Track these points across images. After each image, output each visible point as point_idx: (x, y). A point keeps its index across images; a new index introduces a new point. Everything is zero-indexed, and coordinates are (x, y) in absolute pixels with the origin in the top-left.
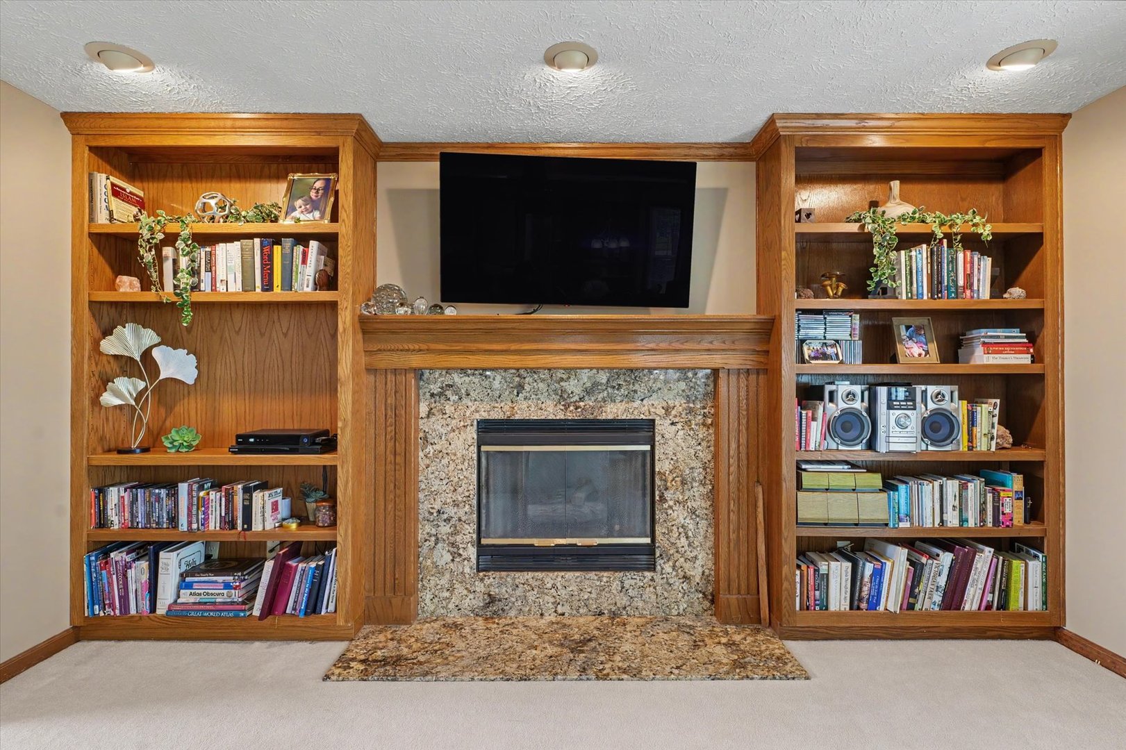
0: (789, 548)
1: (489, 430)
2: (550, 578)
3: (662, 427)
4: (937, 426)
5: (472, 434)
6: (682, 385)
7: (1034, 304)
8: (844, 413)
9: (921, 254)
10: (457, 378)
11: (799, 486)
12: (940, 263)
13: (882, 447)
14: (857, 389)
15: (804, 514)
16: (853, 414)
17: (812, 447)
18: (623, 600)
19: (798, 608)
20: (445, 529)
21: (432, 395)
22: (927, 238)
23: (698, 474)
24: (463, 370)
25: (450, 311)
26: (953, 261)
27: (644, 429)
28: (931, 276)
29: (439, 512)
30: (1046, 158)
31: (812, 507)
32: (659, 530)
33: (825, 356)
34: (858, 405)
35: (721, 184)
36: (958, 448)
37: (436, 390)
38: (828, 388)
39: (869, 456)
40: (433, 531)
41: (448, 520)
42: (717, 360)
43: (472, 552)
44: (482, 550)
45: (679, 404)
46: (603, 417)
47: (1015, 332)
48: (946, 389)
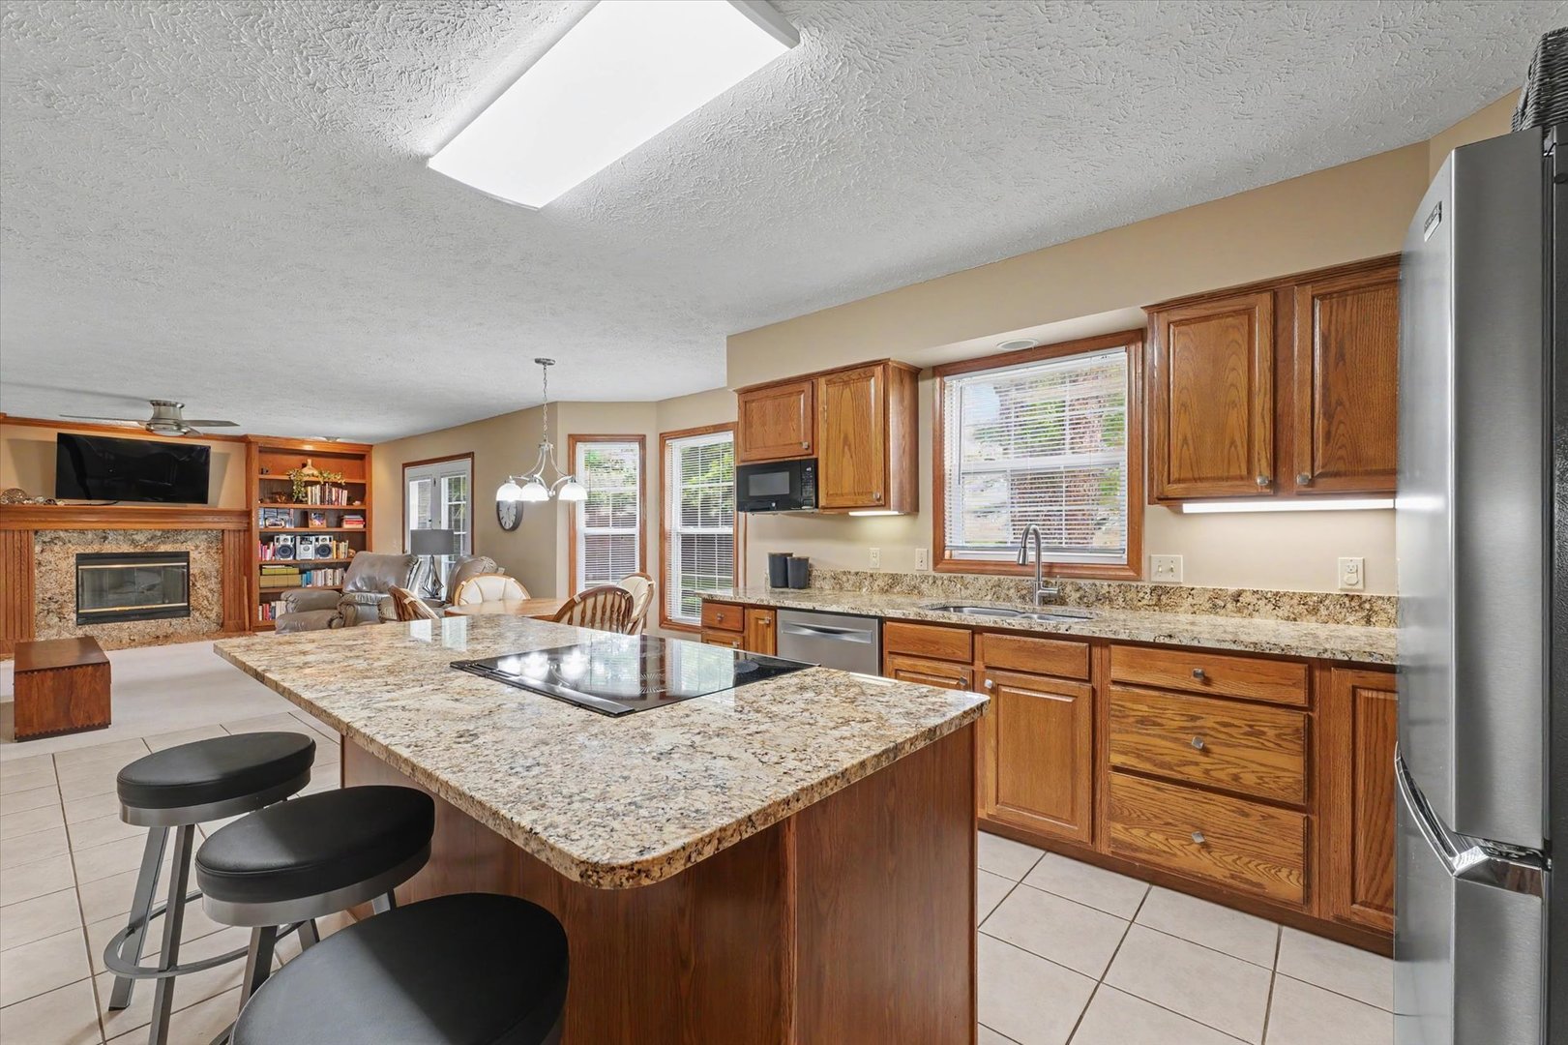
0: (256, 597)
1: (82, 558)
2: (126, 625)
3: (192, 555)
4: (324, 550)
5: (73, 560)
6: (205, 536)
7: (363, 508)
8: (283, 546)
9: (317, 489)
10: (62, 534)
11: (261, 574)
12: (324, 492)
13: (298, 558)
14: (289, 537)
15: (262, 584)
16: (288, 547)
17: (268, 559)
18: (171, 630)
19: (260, 619)
20: (53, 606)
21: (44, 542)
22: (318, 483)
23: (214, 573)
24: (66, 531)
25: (60, 503)
26: (330, 492)
27: (184, 556)
28: (321, 497)
29: (50, 598)
30: (367, 457)
31: (265, 582)
32: (192, 599)
33: (275, 525)
34: (289, 543)
35: (227, 451)
36: (331, 558)
37: (47, 539)
38: (276, 537)
39: (294, 562)
40: (46, 608)
41: (56, 602)
42: (222, 526)
43: (74, 616)
44: (79, 615)
45: (203, 546)
46: (159, 551)
47: (359, 517)
48: (328, 537)
